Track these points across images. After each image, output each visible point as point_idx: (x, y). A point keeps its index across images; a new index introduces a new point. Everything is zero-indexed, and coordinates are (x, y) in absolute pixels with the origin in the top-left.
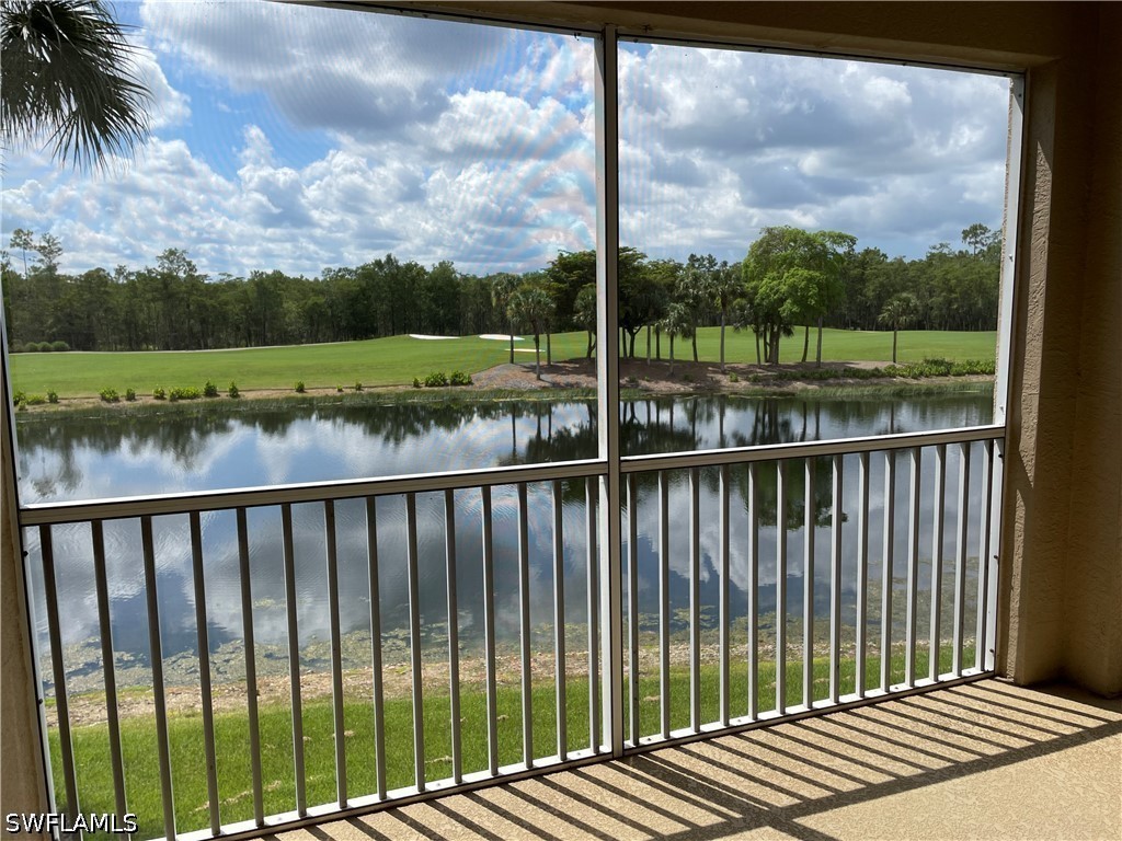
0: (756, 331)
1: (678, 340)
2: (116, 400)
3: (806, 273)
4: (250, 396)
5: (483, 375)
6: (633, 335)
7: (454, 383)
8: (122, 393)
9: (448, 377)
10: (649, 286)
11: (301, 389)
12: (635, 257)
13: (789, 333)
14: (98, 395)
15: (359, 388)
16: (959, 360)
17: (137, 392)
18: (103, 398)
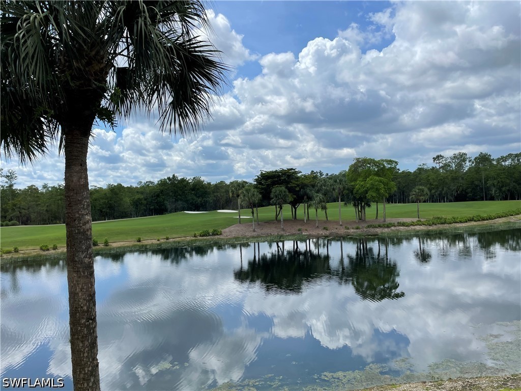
0: (355, 205)
1: (319, 210)
2: (48, 250)
3: (377, 178)
4: (114, 245)
5: (227, 230)
6: (295, 209)
7: (214, 234)
8: (51, 246)
9: (211, 231)
10: (304, 186)
11: (139, 241)
12: (296, 173)
13: (369, 206)
14: (38, 247)
15: (167, 239)
16: (449, 217)
17: (58, 246)
18: (41, 249)
